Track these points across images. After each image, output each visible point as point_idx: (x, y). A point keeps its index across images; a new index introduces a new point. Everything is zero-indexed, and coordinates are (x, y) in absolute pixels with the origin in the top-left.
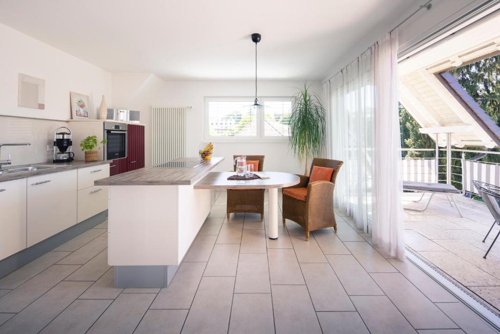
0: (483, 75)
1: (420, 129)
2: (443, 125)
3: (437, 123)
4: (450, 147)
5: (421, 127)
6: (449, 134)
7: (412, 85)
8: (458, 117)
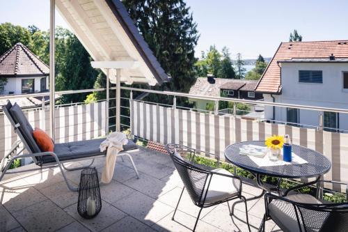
0: (152, 10)
1: (92, 62)
2: (113, 59)
3: (108, 56)
4: (119, 85)
5: (93, 60)
6: (118, 70)
7: (80, 5)
8: (126, 51)
